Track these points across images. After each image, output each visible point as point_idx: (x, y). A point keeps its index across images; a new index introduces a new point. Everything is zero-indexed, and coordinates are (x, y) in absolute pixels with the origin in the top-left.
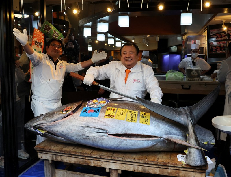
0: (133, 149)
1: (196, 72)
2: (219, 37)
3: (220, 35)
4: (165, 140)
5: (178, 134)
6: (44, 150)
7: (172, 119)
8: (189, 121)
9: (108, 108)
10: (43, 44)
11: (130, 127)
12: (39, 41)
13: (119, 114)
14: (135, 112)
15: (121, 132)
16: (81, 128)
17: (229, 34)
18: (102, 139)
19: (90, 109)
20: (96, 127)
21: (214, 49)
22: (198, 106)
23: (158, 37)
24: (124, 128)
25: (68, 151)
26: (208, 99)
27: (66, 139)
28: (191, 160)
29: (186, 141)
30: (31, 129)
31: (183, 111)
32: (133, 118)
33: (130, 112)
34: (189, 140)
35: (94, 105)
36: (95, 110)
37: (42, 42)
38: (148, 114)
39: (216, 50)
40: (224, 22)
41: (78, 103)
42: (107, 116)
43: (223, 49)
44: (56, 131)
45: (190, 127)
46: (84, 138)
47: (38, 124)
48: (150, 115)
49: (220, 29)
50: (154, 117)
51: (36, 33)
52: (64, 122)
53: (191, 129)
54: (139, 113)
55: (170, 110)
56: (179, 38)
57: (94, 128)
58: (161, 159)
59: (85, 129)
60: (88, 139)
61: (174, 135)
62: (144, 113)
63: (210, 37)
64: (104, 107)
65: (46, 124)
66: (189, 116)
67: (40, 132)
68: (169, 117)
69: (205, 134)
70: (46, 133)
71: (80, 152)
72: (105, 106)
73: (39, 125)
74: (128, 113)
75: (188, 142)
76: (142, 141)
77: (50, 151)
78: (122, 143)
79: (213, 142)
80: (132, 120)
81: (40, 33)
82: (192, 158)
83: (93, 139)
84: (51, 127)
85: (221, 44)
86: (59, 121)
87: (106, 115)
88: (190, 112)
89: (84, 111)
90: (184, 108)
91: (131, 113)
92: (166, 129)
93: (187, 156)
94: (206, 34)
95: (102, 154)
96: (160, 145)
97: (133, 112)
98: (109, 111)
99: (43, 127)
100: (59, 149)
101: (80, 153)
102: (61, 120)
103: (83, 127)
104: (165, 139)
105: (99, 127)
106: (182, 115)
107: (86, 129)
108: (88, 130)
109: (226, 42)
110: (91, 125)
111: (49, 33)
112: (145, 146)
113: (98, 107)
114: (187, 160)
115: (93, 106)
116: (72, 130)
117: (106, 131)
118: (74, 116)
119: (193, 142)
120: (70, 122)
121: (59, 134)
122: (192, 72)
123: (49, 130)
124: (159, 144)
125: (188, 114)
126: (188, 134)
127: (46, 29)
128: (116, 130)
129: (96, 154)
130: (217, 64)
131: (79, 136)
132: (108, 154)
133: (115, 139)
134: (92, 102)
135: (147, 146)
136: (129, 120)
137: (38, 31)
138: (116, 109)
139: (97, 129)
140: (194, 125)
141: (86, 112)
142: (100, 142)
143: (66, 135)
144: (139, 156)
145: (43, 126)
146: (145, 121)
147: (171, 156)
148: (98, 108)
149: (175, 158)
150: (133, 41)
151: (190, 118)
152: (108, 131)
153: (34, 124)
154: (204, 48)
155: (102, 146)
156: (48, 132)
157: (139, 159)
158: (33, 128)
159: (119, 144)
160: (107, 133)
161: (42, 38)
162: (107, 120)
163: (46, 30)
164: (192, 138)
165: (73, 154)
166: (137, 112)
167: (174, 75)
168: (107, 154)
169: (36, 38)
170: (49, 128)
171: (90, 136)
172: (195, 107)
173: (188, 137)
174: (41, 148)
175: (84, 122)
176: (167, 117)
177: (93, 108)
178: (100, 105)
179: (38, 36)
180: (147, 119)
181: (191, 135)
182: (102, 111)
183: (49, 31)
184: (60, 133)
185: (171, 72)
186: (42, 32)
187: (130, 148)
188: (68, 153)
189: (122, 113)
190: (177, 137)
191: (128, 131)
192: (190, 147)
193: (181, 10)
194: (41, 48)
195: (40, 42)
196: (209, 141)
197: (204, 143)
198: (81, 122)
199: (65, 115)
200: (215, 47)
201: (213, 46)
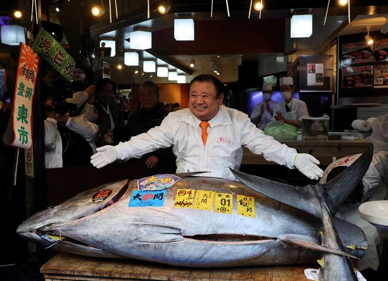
0: (227, 261)
1: (320, 125)
2: (358, 57)
3: (360, 53)
4: (283, 244)
5: (305, 232)
6: (60, 272)
7: (294, 205)
8: (323, 209)
9: (179, 190)
10: (35, 74)
11: (222, 222)
12: (29, 68)
13: (200, 201)
14: (228, 196)
15: (206, 232)
16: (134, 227)
17: (378, 53)
18: (173, 246)
19: (145, 193)
20: (161, 225)
21: (349, 81)
22: (338, 183)
23: (241, 58)
24: (211, 225)
25: (106, 273)
26: (353, 171)
27: (103, 250)
28: (331, 276)
29: (320, 244)
30: (31, 236)
31: (312, 192)
32: (226, 206)
33: (220, 195)
34: (325, 241)
35: (152, 186)
36: (155, 195)
37: (34, 70)
38: (251, 199)
39: (354, 83)
40: (368, 29)
41: (120, 184)
42: (180, 204)
43: (368, 81)
44: (85, 236)
45: (326, 219)
46: (139, 246)
47: (46, 224)
48: (255, 200)
49: (360, 43)
50: (261, 203)
51: (25, 53)
52: (99, 218)
53: (328, 222)
54: (235, 197)
55: (289, 190)
56: (280, 59)
57: (157, 226)
58: (278, 277)
59: (140, 229)
60: (146, 246)
61: (298, 234)
62: (244, 197)
63: (341, 57)
64: (171, 188)
65: (63, 223)
66: (323, 200)
67: (51, 239)
68: (290, 203)
69: (350, 232)
70: (63, 240)
71: (130, 272)
72: (173, 186)
73: (47, 226)
74: (215, 199)
75: (323, 245)
76: (243, 247)
77: (72, 273)
78: (209, 251)
79: (364, 246)
80: (223, 210)
81: (31, 53)
82: (332, 272)
83: (155, 246)
84: (73, 228)
85: (362, 71)
86: (90, 216)
87: (177, 203)
88: (323, 194)
89: (135, 198)
90: (313, 186)
91: (220, 198)
92: (284, 225)
93: (322, 270)
94: (333, 51)
95: (171, 275)
96: (274, 253)
97: (224, 196)
98: (182, 194)
99: (58, 229)
100: (89, 269)
101: (130, 274)
102: (93, 216)
103: (137, 225)
104: (283, 241)
105: (166, 224)
106: (311, 199)
107: (142, 229)
108: (145, 231)
109: (372, 67)
110: (150, 221)
111: (47, 53)
112: (248, 256)
113: (159, 188)
114: (323, 277)
115: (150, 187)
116: (115, 231)
117: (180, 230)
118: (118, 206)
119: (331, 244)
120: (110, 217)
121: (91, 240)
122: (313, 125)
123: (69, 234)
124: (272, 250)
125: (321, 196)
126: (324, 231)
127: (42, 45)
128: (196, 228)
129: (159, 274)
130: (356, 109)
131: (130, 242)
132: (182, 273)
133: (196, 243)
134: (147, 181)
135: (252, 256)
136: (218, 209)
137: (28, 48)
138: (193, 191)
139: (163, 228)
140: (332, 216)
141: (140, 199)
142: (169, 250)
143: (104, 241)
144: (238, 274)
145: (57, 227)
146: (247, 211)
147: (294, 272)
148: (160, 191)
149: (301, 276)
150: (192, 66)
151: (324, 204)
152: (182, 231)
153: (38, 226)
154: (331, 79)
155: (171, 258)
156: (67, 239)
157: (239, 279)
158: (36, 233)
159: (203, 252)
160: (180, 234)
161: (35, 63)
162: (181, 211)
163: (43, 47)
164: (331, 237)
165: (117, 276)
166: (231, 196)
167: (280, 131)
168: (179, 274)
169: (25, 63)
170: (71, 230)
171: (149, 240)
172: (332, 184)
173: (323, 237)
174: (54, 270)
175: (138, 216)
176: (286, 203)
177: (150, 191)
178: (163, 187)
179: (28, 59)
180: (251, 208)
181: (329, 233)
182: (169, 196)
183: (48, 50)
184: (92, 238)
185: (273, 126)
186: (35, 52)
187: (222, 260)
188: (107, 276)
189: (205, 198)
190: (304, 238)
191: (218, 230)
192: (327, 253)
193: (292, 10)
194: (32, 81)
195: (31, 71)
196: (357, 244)
197: (350, 247)
198: (133, 217)
199: (100, 205)
200: (352, 76)
201: (349, 75)
